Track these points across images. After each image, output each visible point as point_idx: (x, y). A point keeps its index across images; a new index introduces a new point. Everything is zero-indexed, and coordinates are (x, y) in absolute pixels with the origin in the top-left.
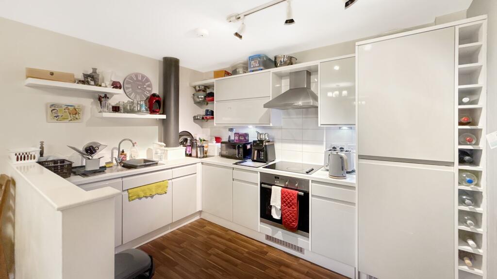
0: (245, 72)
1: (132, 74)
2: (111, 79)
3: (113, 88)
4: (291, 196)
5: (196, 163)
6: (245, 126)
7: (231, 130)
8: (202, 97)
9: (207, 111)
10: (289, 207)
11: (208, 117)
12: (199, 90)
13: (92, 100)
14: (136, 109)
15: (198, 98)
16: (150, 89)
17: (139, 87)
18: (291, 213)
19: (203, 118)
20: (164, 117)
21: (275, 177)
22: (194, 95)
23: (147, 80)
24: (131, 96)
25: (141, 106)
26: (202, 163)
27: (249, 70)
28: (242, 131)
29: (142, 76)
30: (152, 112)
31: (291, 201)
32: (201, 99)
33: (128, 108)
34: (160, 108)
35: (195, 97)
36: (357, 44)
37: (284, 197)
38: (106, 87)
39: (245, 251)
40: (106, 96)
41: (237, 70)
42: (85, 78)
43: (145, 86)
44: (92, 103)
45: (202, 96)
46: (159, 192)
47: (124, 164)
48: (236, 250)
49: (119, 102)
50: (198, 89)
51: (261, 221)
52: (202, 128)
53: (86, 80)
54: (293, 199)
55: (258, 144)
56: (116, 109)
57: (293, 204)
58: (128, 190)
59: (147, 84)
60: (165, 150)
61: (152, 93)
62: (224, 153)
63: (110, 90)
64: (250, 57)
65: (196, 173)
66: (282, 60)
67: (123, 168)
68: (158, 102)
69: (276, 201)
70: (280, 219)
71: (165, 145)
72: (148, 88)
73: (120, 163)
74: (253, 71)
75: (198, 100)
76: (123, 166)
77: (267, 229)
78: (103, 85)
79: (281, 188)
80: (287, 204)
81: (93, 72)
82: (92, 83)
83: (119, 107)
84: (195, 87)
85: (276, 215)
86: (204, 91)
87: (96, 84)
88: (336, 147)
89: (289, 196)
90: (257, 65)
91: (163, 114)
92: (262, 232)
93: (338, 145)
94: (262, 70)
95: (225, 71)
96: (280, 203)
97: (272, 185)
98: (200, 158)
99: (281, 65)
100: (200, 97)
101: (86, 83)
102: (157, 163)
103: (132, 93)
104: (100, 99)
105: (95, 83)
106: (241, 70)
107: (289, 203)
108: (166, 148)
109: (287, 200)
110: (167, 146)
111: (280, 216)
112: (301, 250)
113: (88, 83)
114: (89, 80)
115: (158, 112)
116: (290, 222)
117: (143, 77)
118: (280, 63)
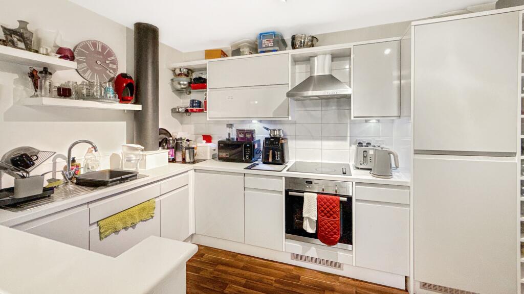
0: (251, 53)
1: (87, 41)
2: (55, 43)
3: (60, 57)
4: (331, 204)
5: (187, 171)
6: (248, 120)
7: (230, 126)
8: (185, 83)
9: (193, 101)
10: (328, 217)
11: (195, 109)
12: (179, 75)
13: (16, 76)
14: (99, 94)
15: (180, 84)
16: (114, 66)
17: (99, 62)
18: (332, 224)
19: (187, 111)
20: (138, 107)
21: (307, 182)
22: (172, 80)
23: (110, 54)
24: (86, 76)
25: (106, 90)
26: (195, 170)
27: (259, 50)
28: (247, 127)
29: (102, 46)
30: (123, 100)
31: (331, 209)
32: (183, 86)
33: (85, 92)
34: (132, 95)
35: (175, 83)
36: (413, 23)
37: (322, 206)
38: (47, 54)
39: (272, 280)
40: (46, 71)
41: (241, 50)
42: (6, 34)
43: (107, 62)
44: (16, 81)
45: (184, 81)
46: (143, 218)
47: (78, 179)
48: (260, 281)
49: (69, 82)
50: (178, 72)
51: (286, 238)
52: (182, 124)
53: (9, 38)
54: (334, 207)
55: (272, 143)
56: (64, 92)
57: (334, 213)
58: (98, 222)
59: (109, 59)
60: (143, 155)
61: (119, 73)
62: (223, 155)
63: (54, 60)
64: (261, 34)
65: (187, 185)
66: (303, 41)
67: (76, 186)
68: (130, 86)
69: (310, 211)
70: (315, 232)
71: (143, 148)
72: (111, 66)
73: (70, 179)
74: (264, 52)
75: (179, 87)
76: (77, 184)
77: (296, 246)
78: (42, 50)
79: (316, 194)
80: (325, 214)
81: (19, 28)
82: (22, 45)
83: (70, 90)
84: (174, 71)
85: (309, 228)
86: (187, 75)
87: (28, 48)
88: (362, 142)
89: (328, 203)
90: (271, 44)
91: (136, 102)
92: (286, 251)
93: (364, 139)
94: (276, 51)
95: (222, 51)
96: (316, 213)
97: (303, 192)
98: (189, 163)
99: (300, 47)
100: (182, 82)
101: (10, 44)
102: (136, 175)
103: (87, 70)
104: (33, 75)
105: (26, 45)
106: (247, 50)
107: (328, 212)
108: (145, 153)
109: (325, 209)
110: (145, 150)
111: (315, 229)
112: (338, 265)
113: (14, 45)
114: (15, 40)
115: (130, 101)
116: (331, 235)
117: (104, 48)
118: (299, 44)
